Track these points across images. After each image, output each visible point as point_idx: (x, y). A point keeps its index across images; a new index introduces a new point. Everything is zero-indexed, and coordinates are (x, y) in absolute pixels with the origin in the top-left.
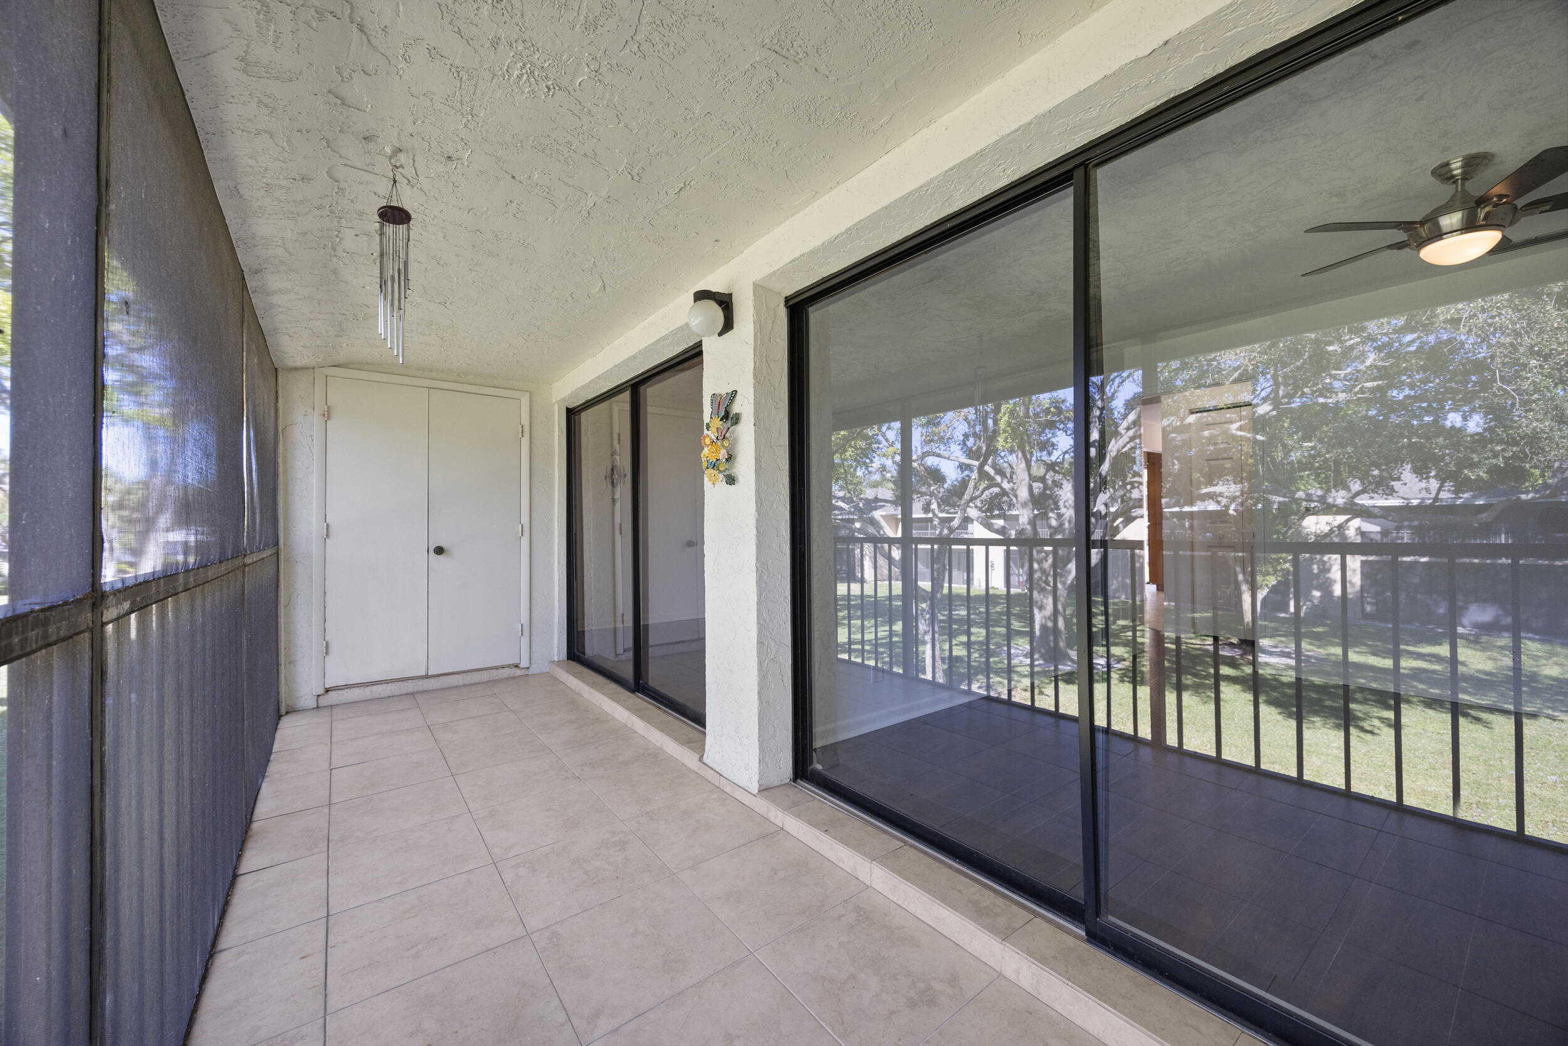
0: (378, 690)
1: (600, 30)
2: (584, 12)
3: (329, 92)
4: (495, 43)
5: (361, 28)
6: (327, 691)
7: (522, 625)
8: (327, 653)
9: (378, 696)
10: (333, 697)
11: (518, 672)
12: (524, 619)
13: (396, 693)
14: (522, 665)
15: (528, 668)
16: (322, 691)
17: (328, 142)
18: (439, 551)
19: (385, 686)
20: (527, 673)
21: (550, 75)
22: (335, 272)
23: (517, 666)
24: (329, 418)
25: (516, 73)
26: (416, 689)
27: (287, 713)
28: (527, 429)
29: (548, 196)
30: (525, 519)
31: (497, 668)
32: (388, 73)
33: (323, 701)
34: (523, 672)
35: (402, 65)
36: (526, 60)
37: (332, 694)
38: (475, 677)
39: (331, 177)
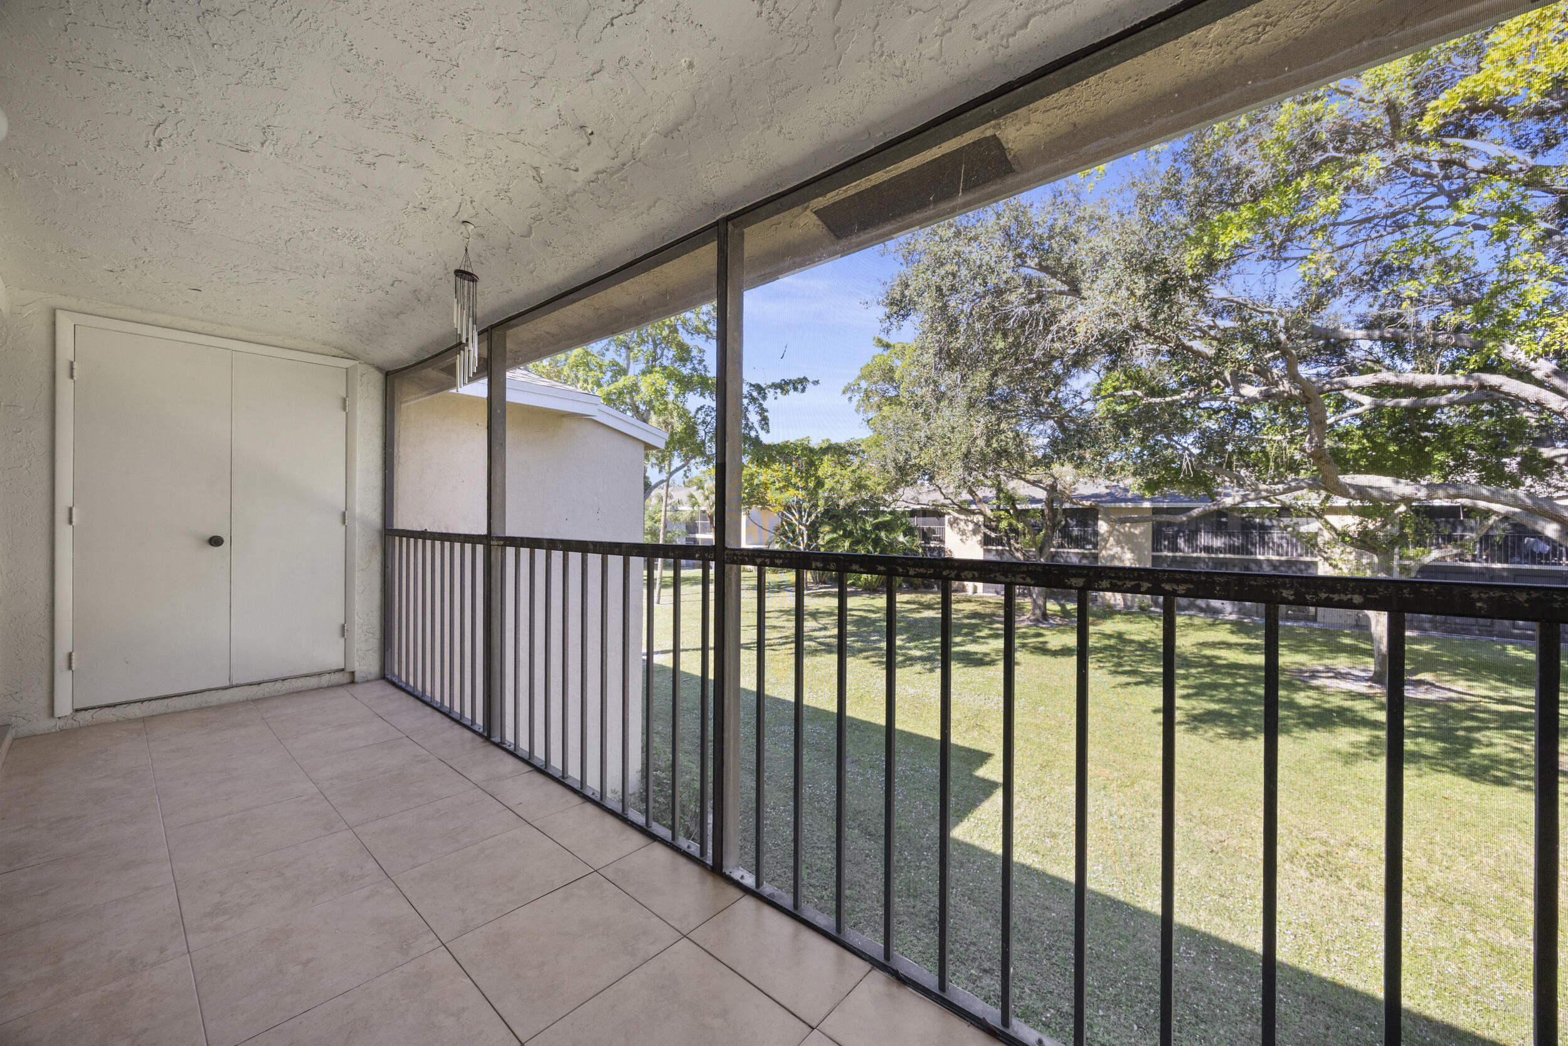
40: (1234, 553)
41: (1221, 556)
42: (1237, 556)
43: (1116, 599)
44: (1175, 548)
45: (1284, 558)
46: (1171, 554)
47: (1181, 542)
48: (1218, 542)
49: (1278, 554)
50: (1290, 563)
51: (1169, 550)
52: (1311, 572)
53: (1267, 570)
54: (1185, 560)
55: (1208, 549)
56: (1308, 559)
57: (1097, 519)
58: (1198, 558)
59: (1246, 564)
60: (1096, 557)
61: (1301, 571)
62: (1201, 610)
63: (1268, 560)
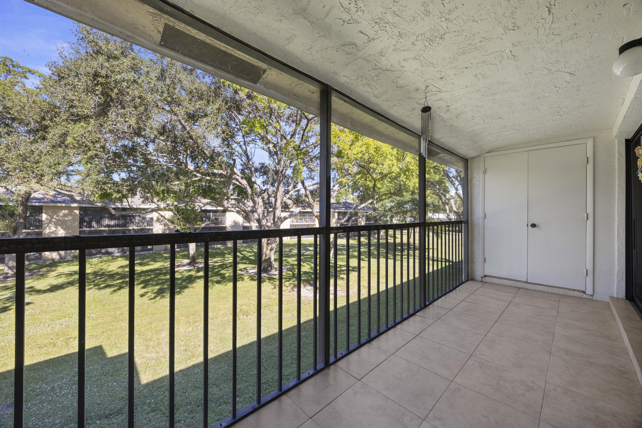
0: (505, 282)
1: (431, 11)
2: (420, 13)
3: (397, 88)
4: (413, 44)
5: (387, 70)
6: (485, 276)
7: (587, 270)
8: (485, 262)
9: (504, 284)
10: (487, 279)
11: (585, 296)
12: (589, 266)
13: (513, 285)
14: (587, 292)
15: (592, 296)
16: (483, 276)
17: (409, 98)
18: (534, 226)
19: (508, 281)
20: (591, 298)
21: (436, 35)
22: (451, 126)
23: (584, 292)
24: (485, 173)
25: (427, 44)
26: (522, 286)
27: (471, 280)
28: (591, 160)
29: (487, 63)
30: (590, 210)
31: (570, 290)
32: (403, 73)
33: (484, 279)
34: (588, 297)
35: (403, 69)
36: (425, 39)
37: (487, 278)
38: (555, 291)
39: (420, 104)
40: (119, 227)
41: (114, 228)
42: (120, 228)
43: (54, 255)
44: (90, 226)
45: (139, 228)
46: (88, 229)
47: (94, 224)
48: (112, 223)
49: (137, 226)
50: (142, 230)
51: (87, 227)
52: (150, 232)
53: (132, 233)
54: (96, 232)
55: (108, 226)
56: (148, 227)
57: (42, 213)
58: (103, 231)
59: (124, 232)
60: (40, 233)
61: (146, 232)
62: (103, 254)
63: (133, 229)
